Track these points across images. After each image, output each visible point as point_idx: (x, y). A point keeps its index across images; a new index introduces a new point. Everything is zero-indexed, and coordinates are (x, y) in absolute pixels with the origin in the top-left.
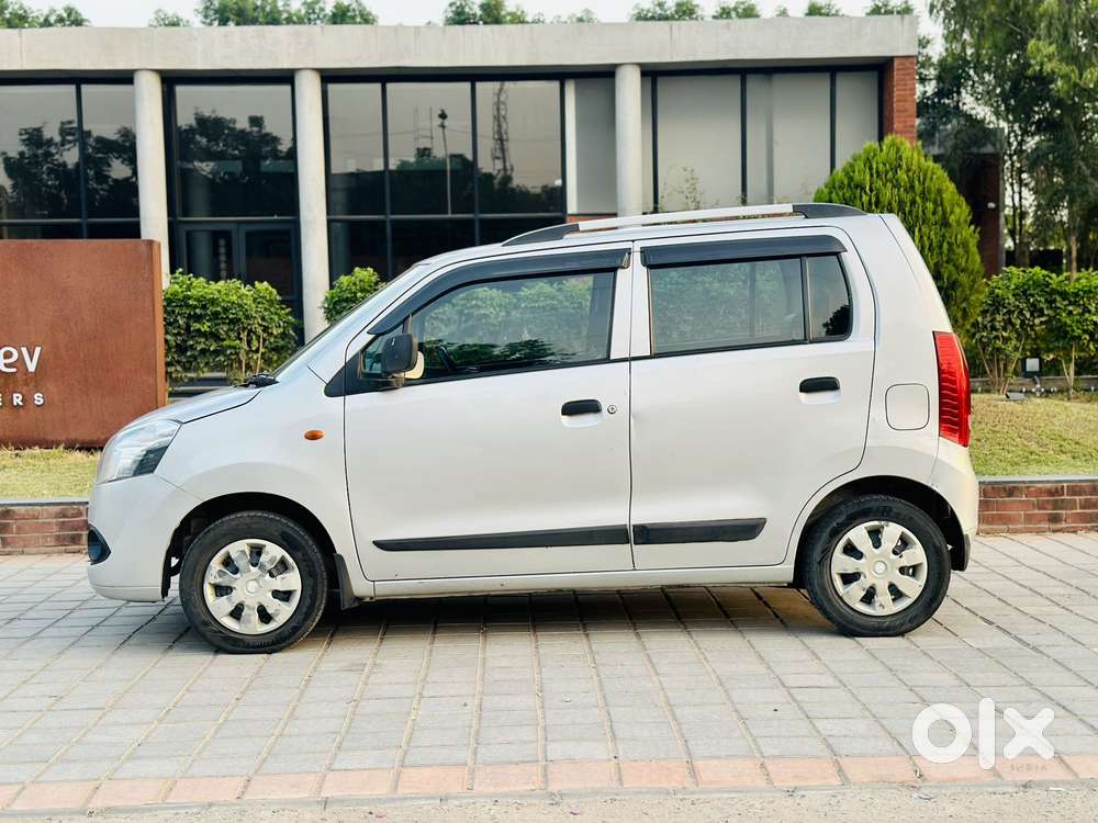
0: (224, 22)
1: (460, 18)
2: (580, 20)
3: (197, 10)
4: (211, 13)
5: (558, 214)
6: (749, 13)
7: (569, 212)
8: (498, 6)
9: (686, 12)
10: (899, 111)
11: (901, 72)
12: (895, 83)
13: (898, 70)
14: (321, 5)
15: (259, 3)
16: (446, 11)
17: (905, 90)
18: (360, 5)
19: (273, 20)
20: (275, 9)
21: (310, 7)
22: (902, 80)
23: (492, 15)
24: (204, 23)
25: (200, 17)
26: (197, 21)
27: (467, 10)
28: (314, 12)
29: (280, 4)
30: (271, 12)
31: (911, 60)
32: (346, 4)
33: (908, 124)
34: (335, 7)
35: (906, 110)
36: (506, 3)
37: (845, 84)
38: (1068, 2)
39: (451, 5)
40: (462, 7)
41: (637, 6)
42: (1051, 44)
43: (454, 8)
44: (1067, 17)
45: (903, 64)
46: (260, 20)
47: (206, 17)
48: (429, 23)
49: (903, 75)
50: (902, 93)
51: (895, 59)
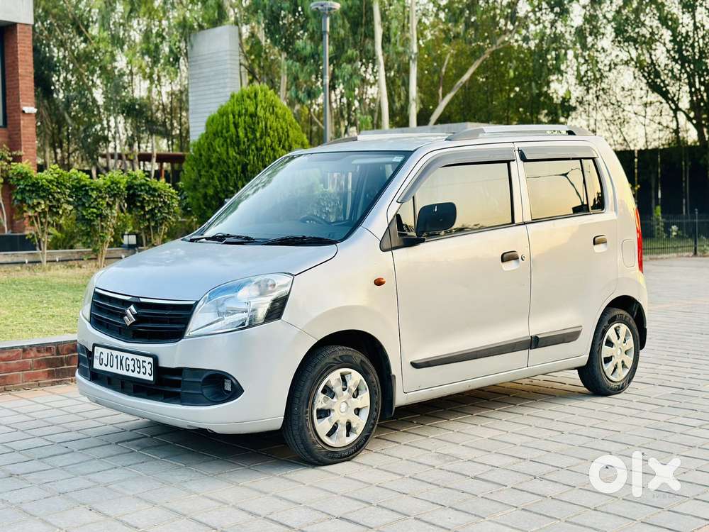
10: (22, 61)
11: (21, 34)
12: (18, 41)
13: (20, 32)
17: (25, 47)
22: (24, 40)
31: (28, 27)
33: (28, 71)
35: (27, 61)
49: (24, 36)
50: (23, 48)
51: (18, 25)
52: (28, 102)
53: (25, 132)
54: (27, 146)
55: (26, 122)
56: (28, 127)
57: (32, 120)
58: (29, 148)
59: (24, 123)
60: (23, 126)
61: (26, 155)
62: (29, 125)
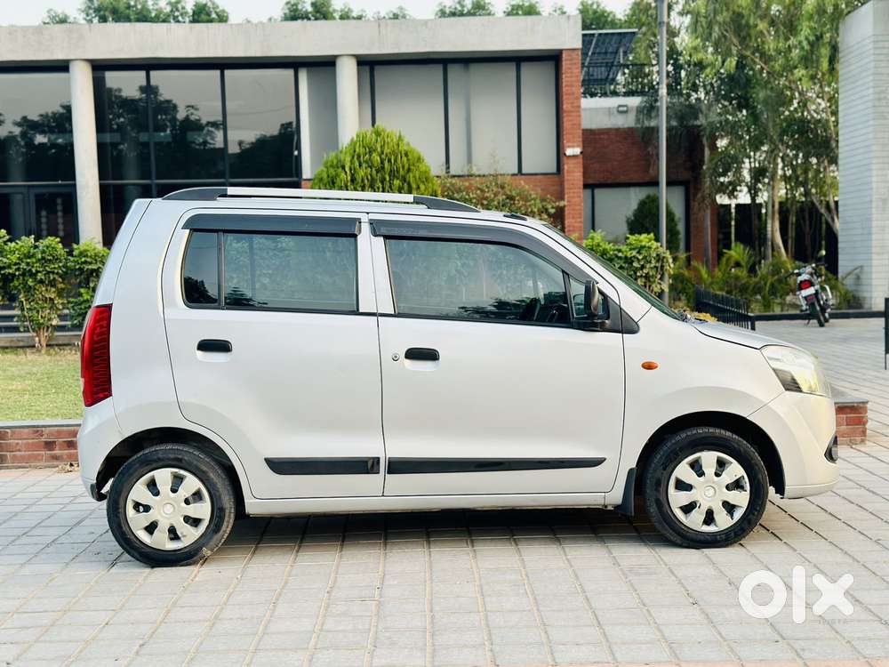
0: (103, 19)
1: (294, 15)
2: (396, 17)
3: (79, 9)
4: (91, 11)
5: (295, 179)
6: (531, 11)
7: (304, 177)
8: (326, 4)
9: (479, 9)
10: (566, 94)
11: (568, 62)
12: (564, 71)
13: (566, 60)
14: (183, 4)
15: (132, 3)
16: (283, 9)
17: (571, 77)
18: (213, 4)
19: (143, 17)
20: (144, 8)
21: (174, 7)
22: (569, 68)
23: (321, 13)
24: (85, 19)
25: (83, 15)
26: (81, 18)
27: (300, 7)
28: (177, 10)
29: (150, 3)
30: (142, 9)
31: (576, 52)
32: (204, 2)
33: (575, 105)
34: (195, 6)
35: (573, 94)
36: (333, 2)
37: (528, 71)
38: (713, 3)
39: (288, 3)
40: (296, 5)
41: (440, 4)
42: (697, 38)
43: (289, 6)
44: (712, 15)
45: (569, 55)
46: (132, 17)
47: (88, 15)
48: (270, 19)
49: (570, 64)
50: (569, 79)
51: (564, 52)
52: (574, 142)
53: (569, 178)
54: (571, 195)
55: (572, 166)
56: (574, 172)
57: (578, 163)
58: (573, 197)
59: (569, 168)
60: (568, 172)
61: (569, 205)
62: (576, 170)
